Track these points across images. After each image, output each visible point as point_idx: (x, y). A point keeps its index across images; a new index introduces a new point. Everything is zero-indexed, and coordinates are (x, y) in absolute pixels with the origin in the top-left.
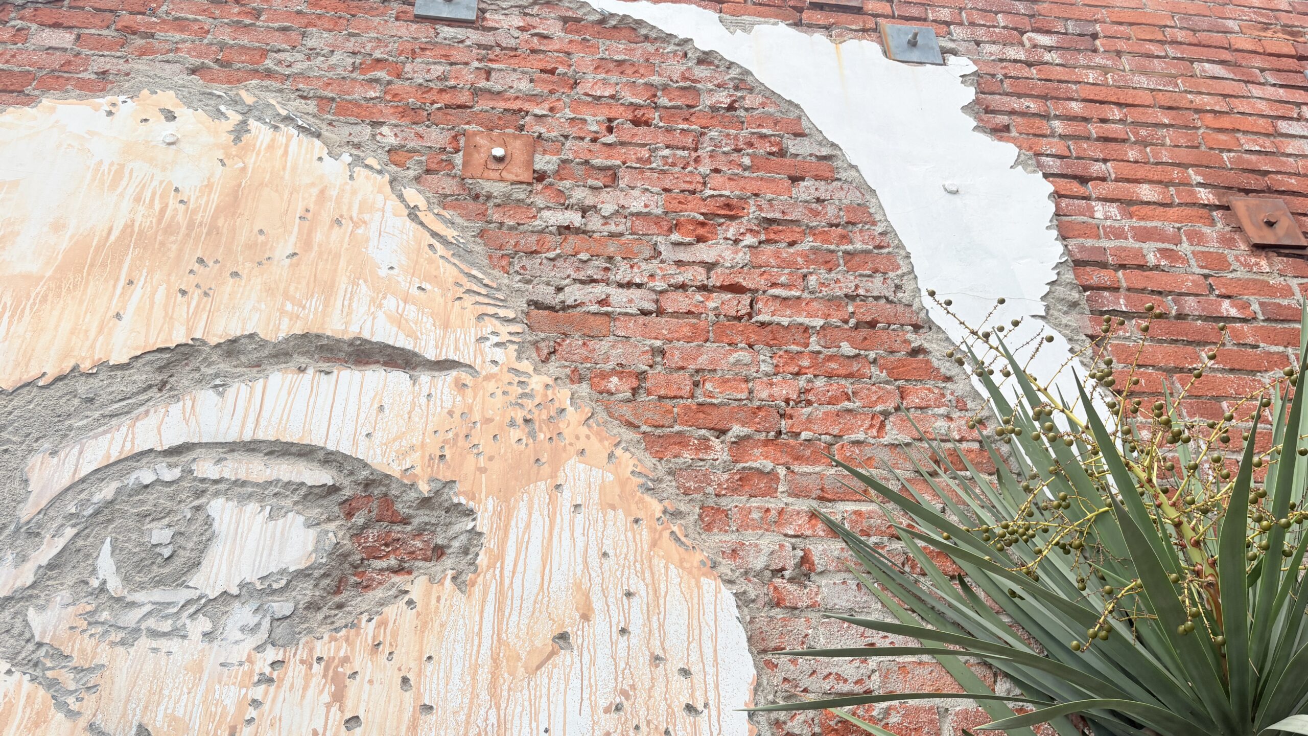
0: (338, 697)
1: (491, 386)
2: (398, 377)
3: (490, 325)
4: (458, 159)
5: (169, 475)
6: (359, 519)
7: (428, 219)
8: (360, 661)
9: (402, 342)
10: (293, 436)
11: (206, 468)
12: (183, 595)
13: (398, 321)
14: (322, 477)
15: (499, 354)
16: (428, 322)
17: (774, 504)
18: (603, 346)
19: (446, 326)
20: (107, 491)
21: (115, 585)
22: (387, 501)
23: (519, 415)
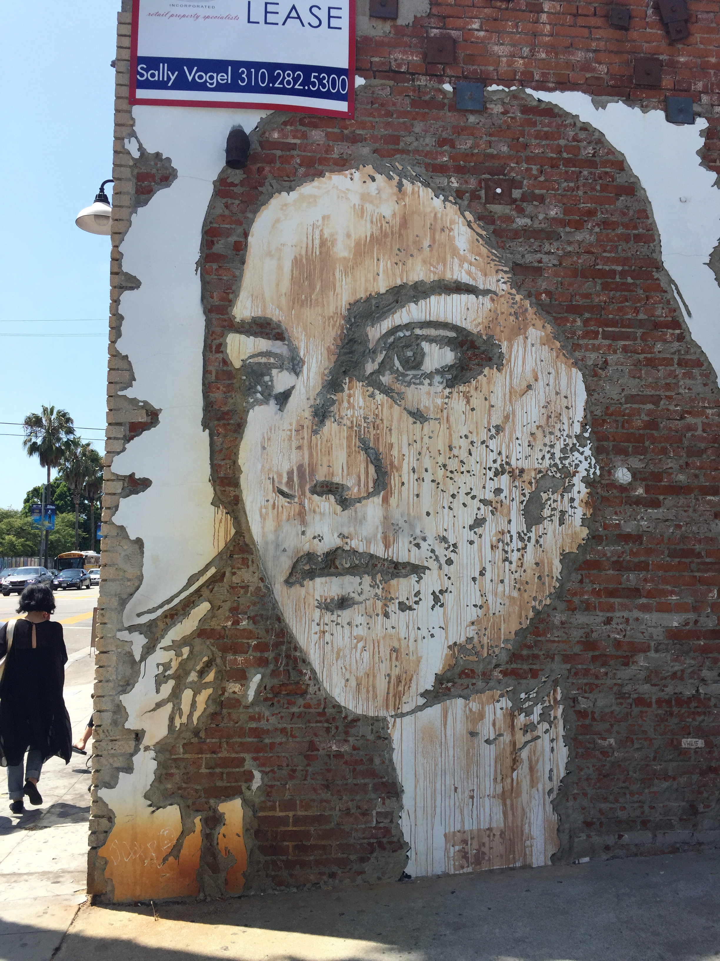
0: (468, 402)
1: (502, 299)
2: (472, 297)
3: (501, 275)
4: (483, 193)
5: (408, 333)
6: (465, 348)
7: (475, 226)
8: (473, 392)
9: (472, 282)
10: (442, 319)
11: (418, 331)
12: (420, 372)
13: (469, 273)
14: (453, 334)
15: (504, 287)
16: (479, 274)
17: (596, 342)
18: (539, 281)
19: (486, 275)
20: (391, 339)
21: (400, 369)
22: (472, 342)
23: (513, 311)
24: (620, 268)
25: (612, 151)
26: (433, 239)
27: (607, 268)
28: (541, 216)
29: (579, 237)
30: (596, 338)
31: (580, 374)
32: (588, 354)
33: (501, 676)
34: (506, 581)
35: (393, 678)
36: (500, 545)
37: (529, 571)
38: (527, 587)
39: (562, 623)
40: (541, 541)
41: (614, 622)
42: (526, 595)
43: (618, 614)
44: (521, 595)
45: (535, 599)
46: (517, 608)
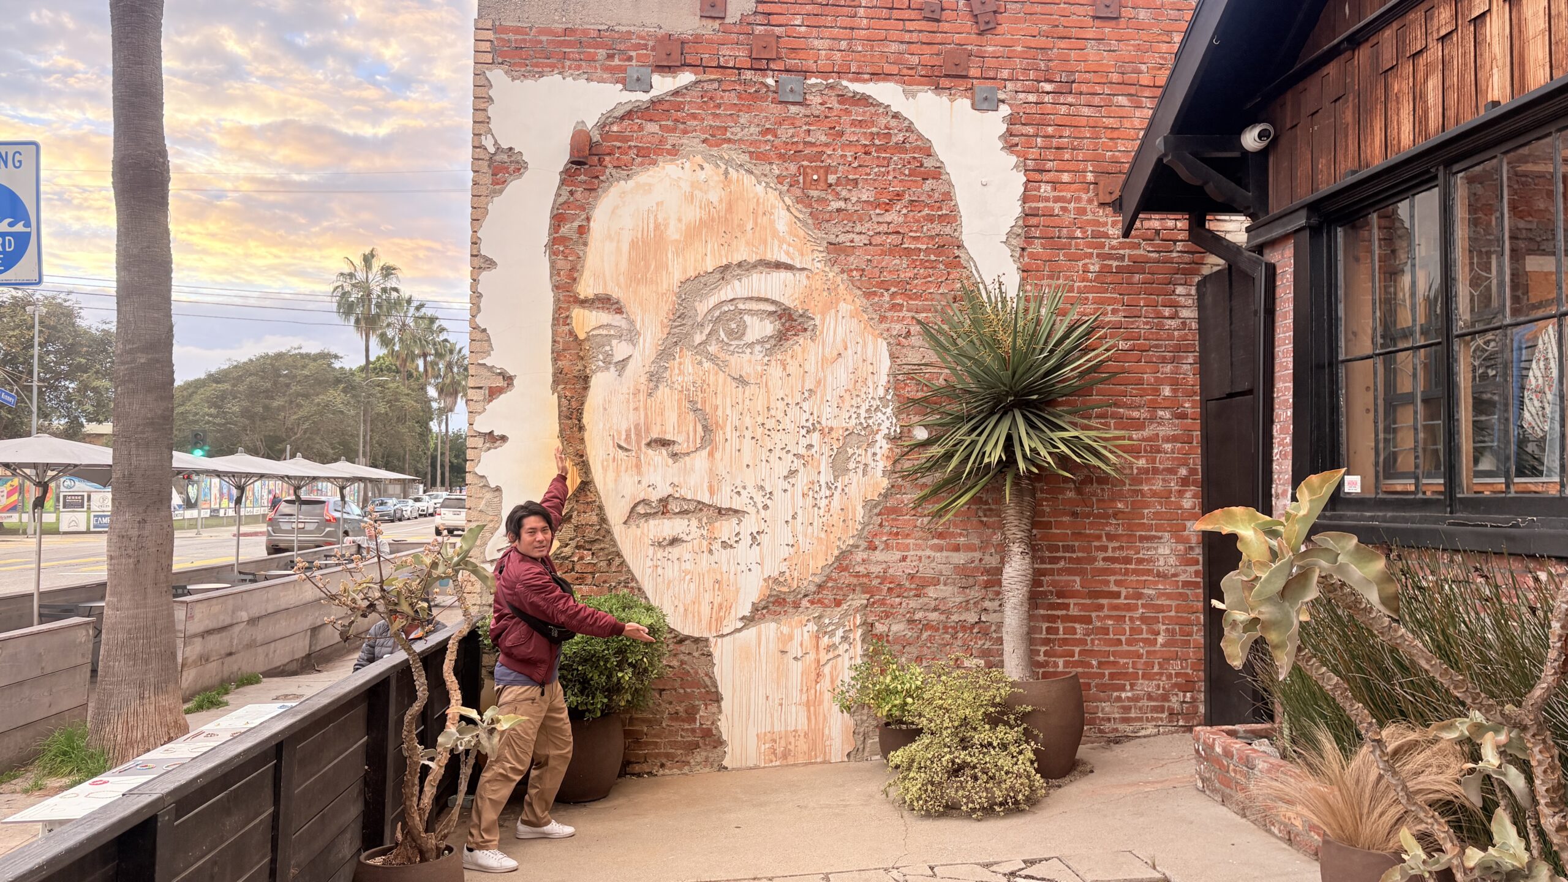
0: (785, 369)
1: (817, 277)
2: (789, 275)
3: (816, 254)
4: (801, 179)
5: (732, 308)
6: (783, 320)
7: (793, 210)
8: (789, 360)
9: (790, 262)
10: (762, 295)
11: (741, 306)
12: (742, 343)
13: (787, 253)
14: (772, 308)
15: (819, 265)
16: (797, 253)
17: (901, 315)
18: (852, 259)
19: (802, 255)
20: (717, 313)
21: (725, 339)
22: (790, 315)
23: (826, 287)
24: (924, 247)
25: (920, 137)
26: (756, 223)
27: (913, 247)
28: (854, 199)
29: (888, 217)
30: (901, 310)
31: (885, 343)
32: (893, 325)
33: (808, 605)
34: (815, 524)
35: (716, 605)
36: (811, 493)
37: (835, 516)
38: (833, 529)
39: (863, 560)
40: (847, 490)
41: (908, 560)
42: (832, 536)
43: (912, 553)
44: (827, 536)
45: (839, 539)
46: (824, 548)
